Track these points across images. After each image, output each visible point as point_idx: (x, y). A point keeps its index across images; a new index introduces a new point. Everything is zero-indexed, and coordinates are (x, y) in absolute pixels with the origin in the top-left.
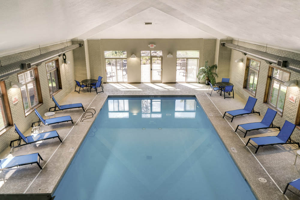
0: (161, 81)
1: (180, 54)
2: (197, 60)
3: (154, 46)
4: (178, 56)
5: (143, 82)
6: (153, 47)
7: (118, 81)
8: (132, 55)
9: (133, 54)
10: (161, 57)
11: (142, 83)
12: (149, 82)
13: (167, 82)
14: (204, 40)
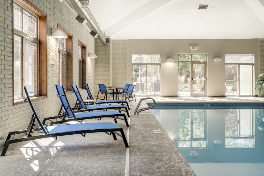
0: (205, 95)
1: (230, 59)
2: (252, 67)
3: (197, 48)
4: (227, 62)
5: (180, 95)
6: (195, 50)
7: (147, 95)
8: (168, 59)
9: (170, 58)
10: (205, 63)
11: (180, 97)
12: (188, 95)
13: (213, 95)
14: (260, 40)
